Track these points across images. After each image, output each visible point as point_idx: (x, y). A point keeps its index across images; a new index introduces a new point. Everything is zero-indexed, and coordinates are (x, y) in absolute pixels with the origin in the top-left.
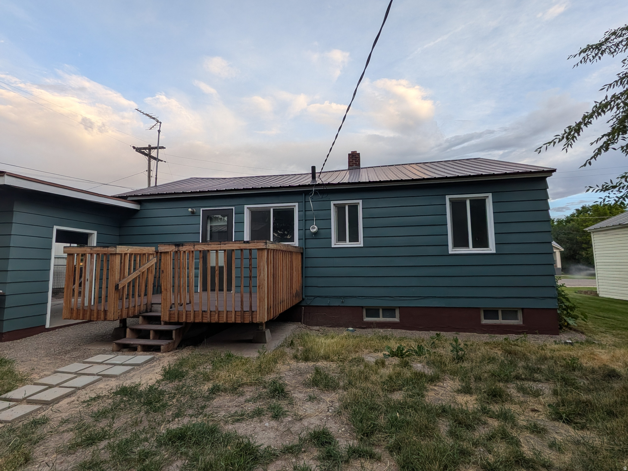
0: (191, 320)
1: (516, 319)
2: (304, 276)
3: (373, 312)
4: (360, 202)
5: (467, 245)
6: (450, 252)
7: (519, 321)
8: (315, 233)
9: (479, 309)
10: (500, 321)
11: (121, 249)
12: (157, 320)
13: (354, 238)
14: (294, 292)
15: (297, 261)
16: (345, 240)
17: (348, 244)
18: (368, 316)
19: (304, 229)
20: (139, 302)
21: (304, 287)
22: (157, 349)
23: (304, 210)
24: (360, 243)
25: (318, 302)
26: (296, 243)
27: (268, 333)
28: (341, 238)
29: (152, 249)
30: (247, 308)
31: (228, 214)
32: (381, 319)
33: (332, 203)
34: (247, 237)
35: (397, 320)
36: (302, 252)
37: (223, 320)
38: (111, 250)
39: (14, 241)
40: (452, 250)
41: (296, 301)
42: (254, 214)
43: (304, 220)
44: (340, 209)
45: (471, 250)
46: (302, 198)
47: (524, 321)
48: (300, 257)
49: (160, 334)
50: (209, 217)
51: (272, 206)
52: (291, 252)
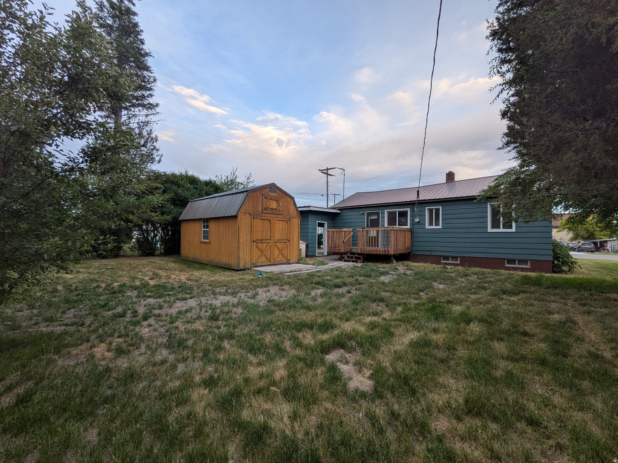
0: (368, 253)
1: (527, 265)
2: (412, 241)
3: (446, 258)
4: (441, 207)
5: (499, 228)
6: (489, 231)
7: (528, 266)
8: (418, 222)
9: (504, 259)
10: (517, 266)
11: (345, 229)
12: (354, 254)
13: (437, 224)
14: (406, 247)
15: (408, 235)
16: (432, 225)
17: (434, 227)
18: (443, 260)
19: (412, 220)
20: (348, 248)
21: (412, 246)
22: (357, 262)
23: (413, 211)
24: (440, 227)
25: (418, 253)
26: (408, 227)
27: (394, 261)
28: (431, 224)
29: (351, 229)
30: (386, 249)
31: (378, 214)
32: (450, 262)
33: (426, 208)
34: (386, 225)
35: (458, 262)
36: (411, 231)
37: (378, 253)
38: (341, 230)
39: (310, 227)
40: (490, 230)
41: (407, 251)
42: (389, 213)
43: (413, 216)
44: (431, 211)
45: (501, 230)
46: (412, 206)
47: (531, 266)
48: (410, 233)
49: (356, 258)
50: (369, 215)
51: (397, 210)
52: (405, 231)
